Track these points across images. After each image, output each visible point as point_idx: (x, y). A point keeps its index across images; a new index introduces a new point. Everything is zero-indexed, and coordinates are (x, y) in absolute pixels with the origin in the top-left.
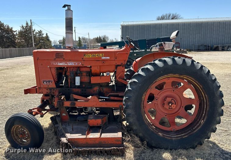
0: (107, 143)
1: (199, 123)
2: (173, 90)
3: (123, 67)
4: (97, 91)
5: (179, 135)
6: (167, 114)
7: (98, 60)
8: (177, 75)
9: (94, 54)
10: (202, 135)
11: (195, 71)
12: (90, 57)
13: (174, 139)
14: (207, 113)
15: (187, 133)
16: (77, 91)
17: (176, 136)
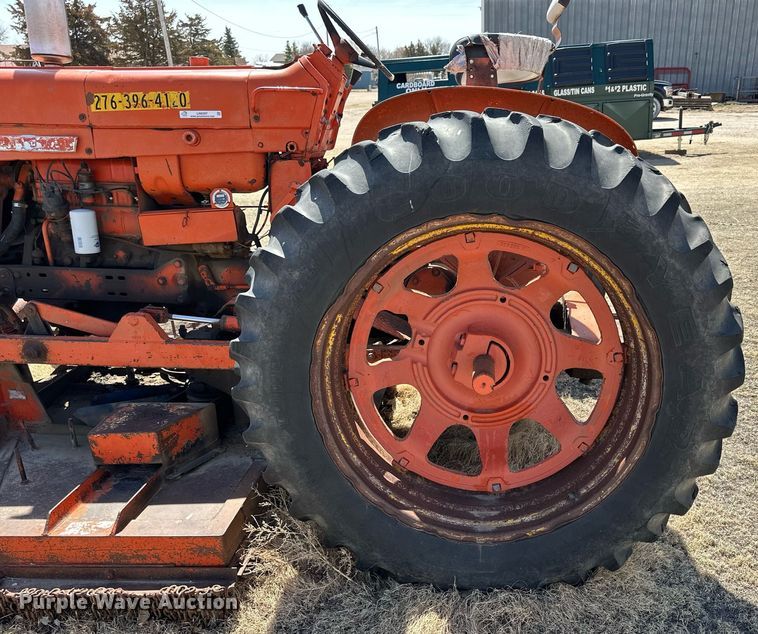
0: (154, 560)
1: (611, 464)
2: (500, 295)
3: (302, 165)
4: (181, 282)
5: (510, 522)
6: (471, 410)
7: (164, 125)
8: (494, 219)
9: (140, 95)
10: (619, 528)
11: (591, 200)
12: (120, 108)
13: (480, 540)
14: (648, 419)
15: (549, 511)
16: (83, 283)
17: (494, 525)
